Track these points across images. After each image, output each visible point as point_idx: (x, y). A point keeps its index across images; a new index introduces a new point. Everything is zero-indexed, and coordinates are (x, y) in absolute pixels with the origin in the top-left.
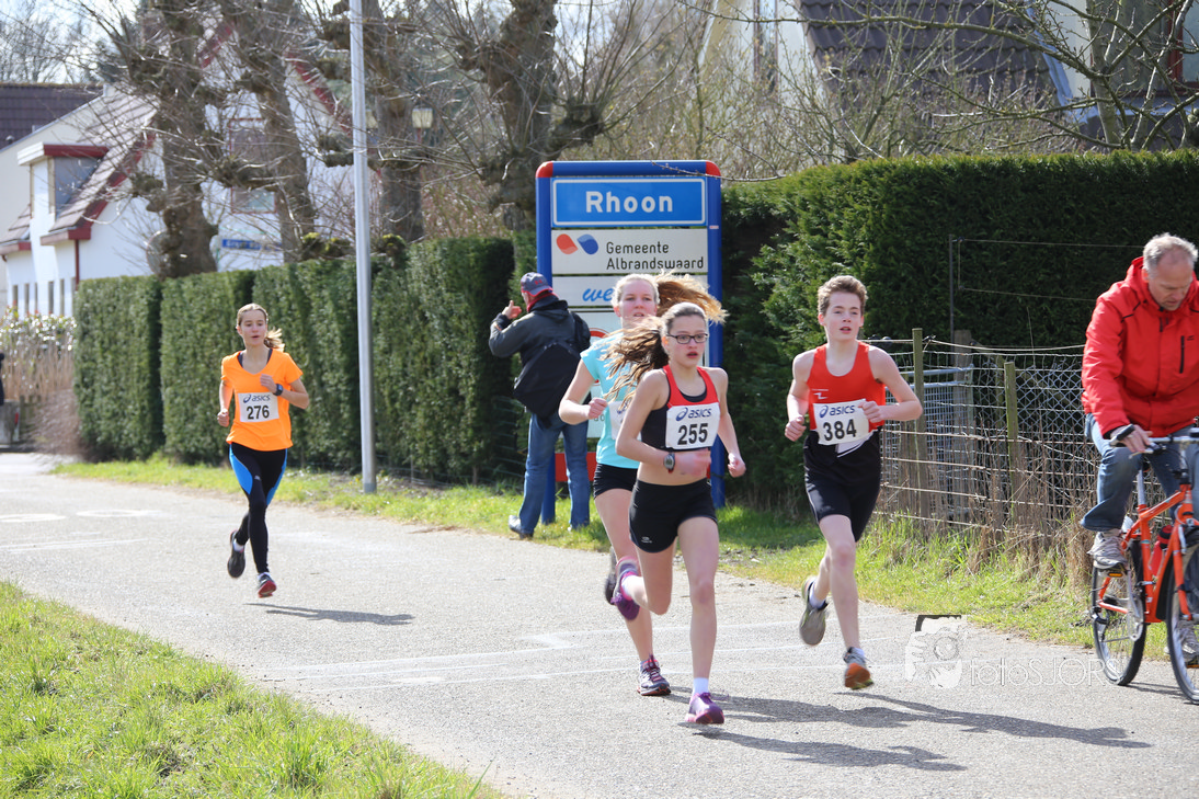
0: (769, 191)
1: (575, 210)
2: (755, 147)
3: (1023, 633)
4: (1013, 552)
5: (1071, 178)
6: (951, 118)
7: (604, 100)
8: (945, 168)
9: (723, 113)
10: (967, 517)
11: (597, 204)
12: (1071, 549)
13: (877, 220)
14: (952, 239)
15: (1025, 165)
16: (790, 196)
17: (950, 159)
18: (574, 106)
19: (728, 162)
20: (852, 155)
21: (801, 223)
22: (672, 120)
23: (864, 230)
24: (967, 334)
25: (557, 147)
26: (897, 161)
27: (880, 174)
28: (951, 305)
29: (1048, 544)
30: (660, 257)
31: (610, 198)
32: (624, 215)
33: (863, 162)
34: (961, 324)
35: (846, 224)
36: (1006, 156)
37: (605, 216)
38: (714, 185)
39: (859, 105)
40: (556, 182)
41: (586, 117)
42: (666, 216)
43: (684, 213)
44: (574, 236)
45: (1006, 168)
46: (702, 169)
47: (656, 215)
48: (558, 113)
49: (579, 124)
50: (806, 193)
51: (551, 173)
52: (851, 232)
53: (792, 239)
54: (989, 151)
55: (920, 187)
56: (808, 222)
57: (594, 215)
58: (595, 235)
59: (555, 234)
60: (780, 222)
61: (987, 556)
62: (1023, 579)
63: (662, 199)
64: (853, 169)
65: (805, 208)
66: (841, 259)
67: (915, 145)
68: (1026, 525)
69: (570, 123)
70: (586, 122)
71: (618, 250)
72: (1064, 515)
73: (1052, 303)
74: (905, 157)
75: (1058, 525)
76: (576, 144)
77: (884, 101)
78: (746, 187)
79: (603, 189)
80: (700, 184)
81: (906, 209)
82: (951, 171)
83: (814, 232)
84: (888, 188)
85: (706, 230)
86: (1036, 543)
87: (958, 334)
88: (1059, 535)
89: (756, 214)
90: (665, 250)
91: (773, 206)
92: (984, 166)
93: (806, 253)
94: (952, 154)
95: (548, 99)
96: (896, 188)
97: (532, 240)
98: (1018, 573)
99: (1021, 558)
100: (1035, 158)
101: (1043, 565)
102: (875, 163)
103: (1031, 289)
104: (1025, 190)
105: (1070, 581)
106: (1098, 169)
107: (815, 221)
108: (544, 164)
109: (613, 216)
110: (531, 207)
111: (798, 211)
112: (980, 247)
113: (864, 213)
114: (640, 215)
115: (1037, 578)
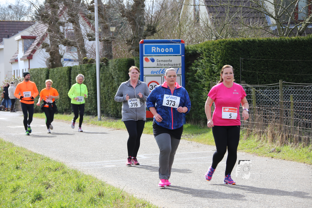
0: (196, 47)
1: (149, 52)
2: (193, 36)
3: (257, 154)
4: (255, 135)
5: (270, 44)
6: (241, 29)
7: (156, 25)
8: (239, 41)
9: (186, 28)
10: (244, 126)
11: (154, 50)
12: (268, 134)
13: (222, 54)
14: (241, 58)
15: (258, 40)
16: (201, 48)
17: (240, 39)
18: (149, 26)
19: (187, 40)
20: (217, 38)
21: (204, 55)
22: (173, 29)
23: (219, 56)
24: (244, 81)
25: (145, 36)
26: (227, 39)
27: (223, 43)
28: (240, 74)
29: (263, 133)
30: (170, 63)
31: (158, 49)
32: (161, 53)
33: (219, 40)
34: (243, 79)
35: (215, 55)
36: (254, 38)
37: (156, 53)
38: (183, 46)
39: (219, 25)
40: (144, 45)
41: (152, 29)
42: (171, 53)
43: (176, 52)
44: (149, 58)
45: (254, 41)
46: (180, 42)
47: (169, 53)
48: (145, 28)
49: (150, 30)
50: (205, 47)
51: (143, 42)
52: (216, 56)
53: (202, 58)
54: (250, 37)
55: (233, 46)
56: (206, 54)
57: (154, 53)
58: (154, 58)
59: (144, 58)
60: (199, 54)
61: (249, 136)
62: (257, 141)
63: (170, 49)
64: (217, 41)
65: (205, 51)
66: (214, 63)
67: (232, 35)
68: (258, 128)
69: (148, 30)
70: (152, 30)
71: (159, 61)
72: (267, 125)
73: (265, 74)
74: (230, 38)
75: (265, 128)
76: (149, 35)
77: (225, 25)
78: (190, 46)
79: (156, 46)
80: (179, 45)
81: (229, 51)
82: (240, 42)
83: (207, 57)
84: (225, 46)
85: (181, 57)
86: (260, 132)
87: (242, 81)
88: (266, 130)
89: (193, 53)
90: (171, 61)
91: (197, 50)
92: (248, 41)
93: (205, 62)
94: (241, 38)
95: (143, 24)
96: (227, 46)
97: (139, 59)
98: (256, 140)
99: (257, 136)
100: (261, 38)
101: (262, 138)
102: (222, 40)
103: (260, 71)
104: (258, 46)
105: (268, 142)
106: (276, 41)
107: (207, 54)
108: (142, 40)
109: (158, 53)
110: (139, 51)
111: (203, 52)
112: (248, 60)
113: (219, 52)
114: (165, 53)
115: (260, 141)
